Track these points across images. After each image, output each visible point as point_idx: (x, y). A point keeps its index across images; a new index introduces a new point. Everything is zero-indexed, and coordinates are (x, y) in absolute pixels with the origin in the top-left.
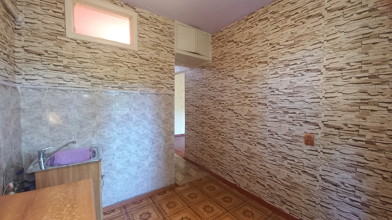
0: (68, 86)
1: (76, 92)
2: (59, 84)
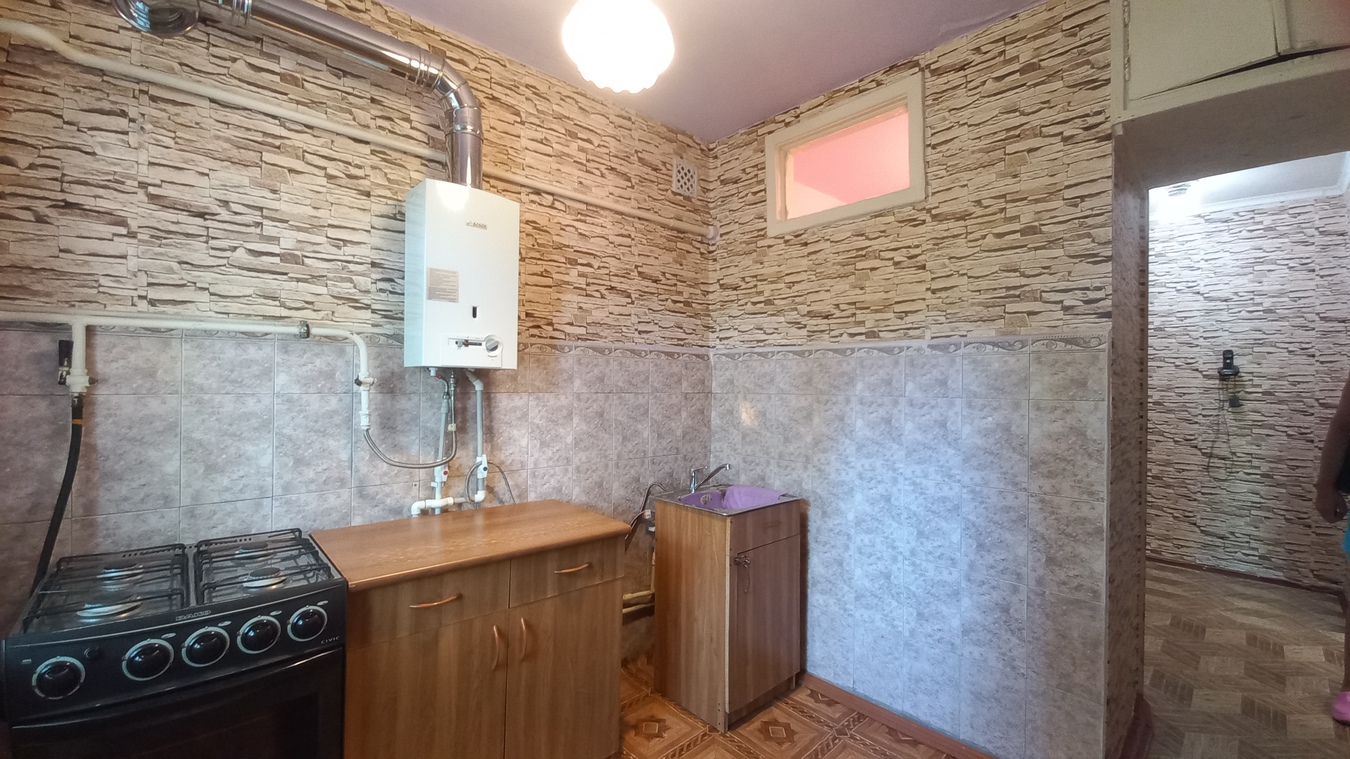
0: (769, 345)
1: (779, 356)
2: (758, 341)
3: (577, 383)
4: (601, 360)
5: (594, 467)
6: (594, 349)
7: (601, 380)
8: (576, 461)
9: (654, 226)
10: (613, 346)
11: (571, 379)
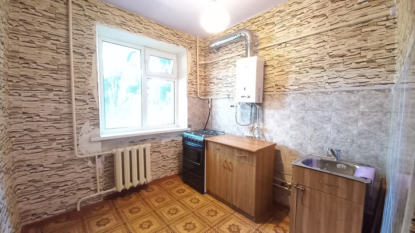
3: (293, 106)
4: (304, 97)
5: (298, 138)
6: (301, 93)
7: (304, 105)
8: (291, 133)
9: (342, 29)
10: (311, 91)
11: (290, 105)
